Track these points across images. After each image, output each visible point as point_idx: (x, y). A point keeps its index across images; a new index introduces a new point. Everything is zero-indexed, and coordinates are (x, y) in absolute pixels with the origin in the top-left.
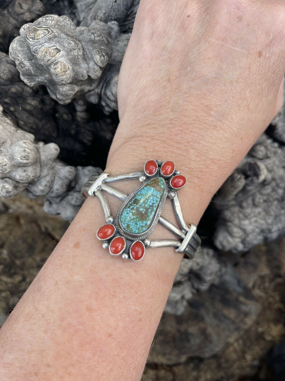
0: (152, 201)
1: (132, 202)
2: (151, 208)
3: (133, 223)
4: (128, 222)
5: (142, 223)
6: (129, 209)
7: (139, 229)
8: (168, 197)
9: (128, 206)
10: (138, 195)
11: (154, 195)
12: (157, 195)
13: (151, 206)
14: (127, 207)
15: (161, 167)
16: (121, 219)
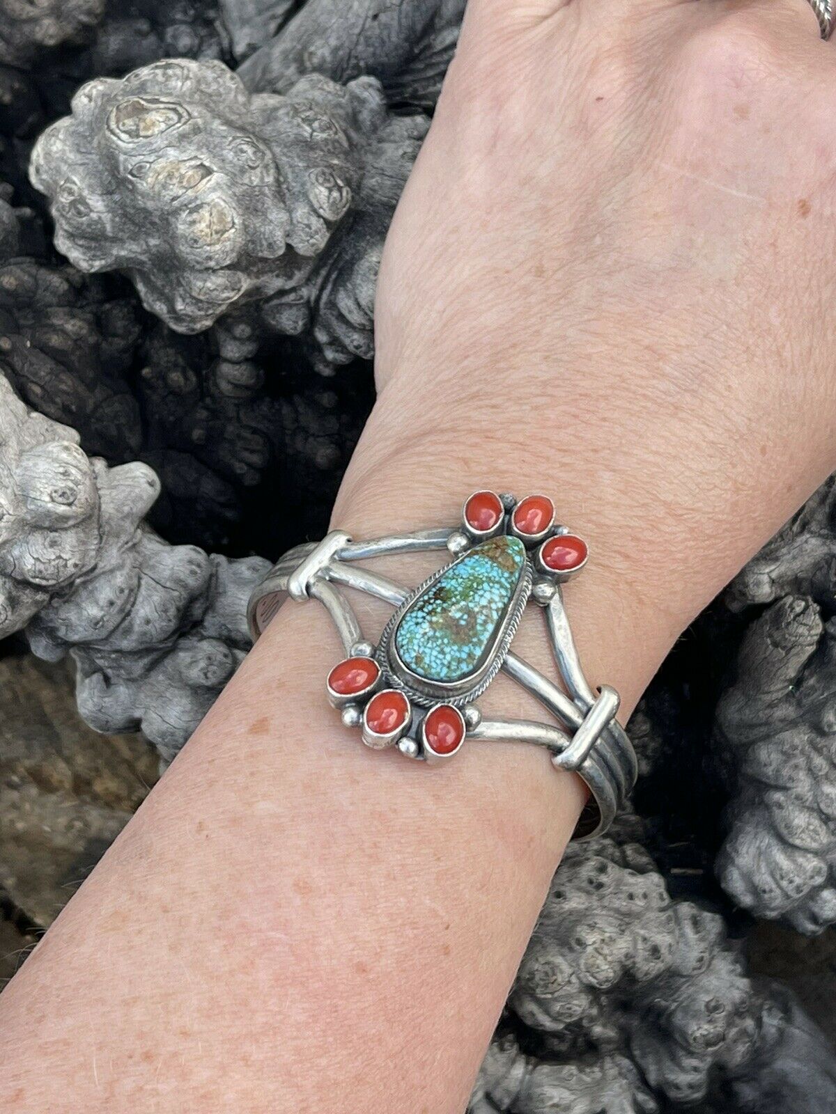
0: (487, 595)
1: (431, 596)
2: (484, 612)
3: (432, 649)
4: (419, 647)
5: (460, 651)
6: (420, 614)
7: (449, 667)
8: (533, 598)
9: (418, 606)
10: (447, 578)
11: (492, 579)
12: (502, 580)
13: (483, 607)
14: (416, 608)
15: (513, 514)
16: (399, 640)
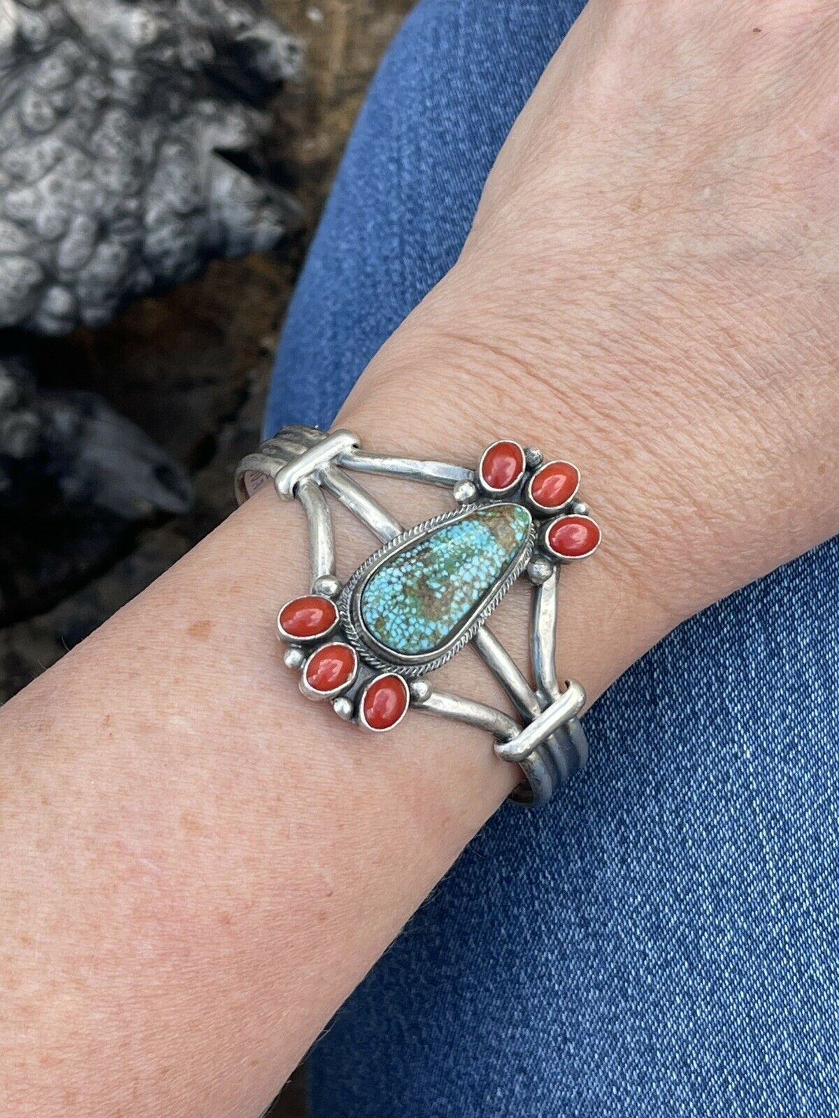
0: (474, 571)
1: (414, 555)
2: (465, 589)
3: (397, 615)
4: (384, 609)
5: (425, 625)
6: (397, 572)
7: (408, 640)
8: (525, 575)
9: (397, 562)
10: (438, 538)
11: (485, 553)
12: (496, 557)
13: (465, 583)
14: (394, 564)
15: (536, 474)
16: (367, 594)
